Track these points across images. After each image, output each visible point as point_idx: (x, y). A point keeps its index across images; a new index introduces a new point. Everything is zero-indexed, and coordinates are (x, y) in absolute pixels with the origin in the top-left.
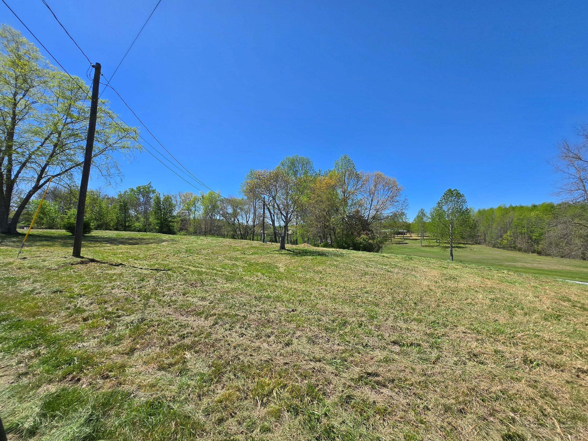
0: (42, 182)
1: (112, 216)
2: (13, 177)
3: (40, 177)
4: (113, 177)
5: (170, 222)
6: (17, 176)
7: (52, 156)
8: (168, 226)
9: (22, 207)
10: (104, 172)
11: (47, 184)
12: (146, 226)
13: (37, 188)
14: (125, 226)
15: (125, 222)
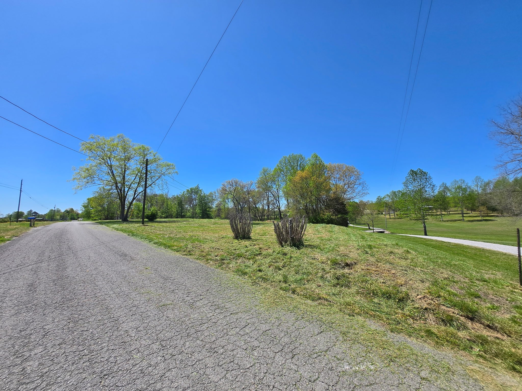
0: (136, 196)
1: (174, 209)
2: (125, 195)
3: (135, 194)
4: (165, 190)
5: (208, 211)
6: (127, 194)
7: (139, 183)
8: (207, 214)
9: (129, 208)
10: (161, 188)
11: (138, 197)
12: (193, 214)
13: (134, 199)
14: (182, 216)
15: (182, 213)
